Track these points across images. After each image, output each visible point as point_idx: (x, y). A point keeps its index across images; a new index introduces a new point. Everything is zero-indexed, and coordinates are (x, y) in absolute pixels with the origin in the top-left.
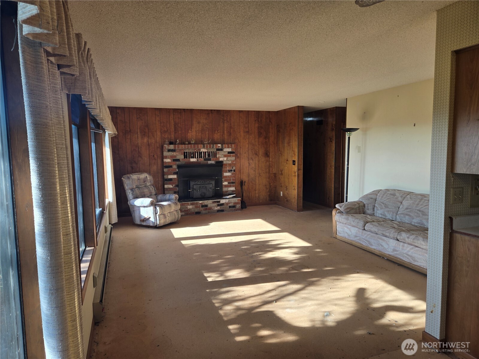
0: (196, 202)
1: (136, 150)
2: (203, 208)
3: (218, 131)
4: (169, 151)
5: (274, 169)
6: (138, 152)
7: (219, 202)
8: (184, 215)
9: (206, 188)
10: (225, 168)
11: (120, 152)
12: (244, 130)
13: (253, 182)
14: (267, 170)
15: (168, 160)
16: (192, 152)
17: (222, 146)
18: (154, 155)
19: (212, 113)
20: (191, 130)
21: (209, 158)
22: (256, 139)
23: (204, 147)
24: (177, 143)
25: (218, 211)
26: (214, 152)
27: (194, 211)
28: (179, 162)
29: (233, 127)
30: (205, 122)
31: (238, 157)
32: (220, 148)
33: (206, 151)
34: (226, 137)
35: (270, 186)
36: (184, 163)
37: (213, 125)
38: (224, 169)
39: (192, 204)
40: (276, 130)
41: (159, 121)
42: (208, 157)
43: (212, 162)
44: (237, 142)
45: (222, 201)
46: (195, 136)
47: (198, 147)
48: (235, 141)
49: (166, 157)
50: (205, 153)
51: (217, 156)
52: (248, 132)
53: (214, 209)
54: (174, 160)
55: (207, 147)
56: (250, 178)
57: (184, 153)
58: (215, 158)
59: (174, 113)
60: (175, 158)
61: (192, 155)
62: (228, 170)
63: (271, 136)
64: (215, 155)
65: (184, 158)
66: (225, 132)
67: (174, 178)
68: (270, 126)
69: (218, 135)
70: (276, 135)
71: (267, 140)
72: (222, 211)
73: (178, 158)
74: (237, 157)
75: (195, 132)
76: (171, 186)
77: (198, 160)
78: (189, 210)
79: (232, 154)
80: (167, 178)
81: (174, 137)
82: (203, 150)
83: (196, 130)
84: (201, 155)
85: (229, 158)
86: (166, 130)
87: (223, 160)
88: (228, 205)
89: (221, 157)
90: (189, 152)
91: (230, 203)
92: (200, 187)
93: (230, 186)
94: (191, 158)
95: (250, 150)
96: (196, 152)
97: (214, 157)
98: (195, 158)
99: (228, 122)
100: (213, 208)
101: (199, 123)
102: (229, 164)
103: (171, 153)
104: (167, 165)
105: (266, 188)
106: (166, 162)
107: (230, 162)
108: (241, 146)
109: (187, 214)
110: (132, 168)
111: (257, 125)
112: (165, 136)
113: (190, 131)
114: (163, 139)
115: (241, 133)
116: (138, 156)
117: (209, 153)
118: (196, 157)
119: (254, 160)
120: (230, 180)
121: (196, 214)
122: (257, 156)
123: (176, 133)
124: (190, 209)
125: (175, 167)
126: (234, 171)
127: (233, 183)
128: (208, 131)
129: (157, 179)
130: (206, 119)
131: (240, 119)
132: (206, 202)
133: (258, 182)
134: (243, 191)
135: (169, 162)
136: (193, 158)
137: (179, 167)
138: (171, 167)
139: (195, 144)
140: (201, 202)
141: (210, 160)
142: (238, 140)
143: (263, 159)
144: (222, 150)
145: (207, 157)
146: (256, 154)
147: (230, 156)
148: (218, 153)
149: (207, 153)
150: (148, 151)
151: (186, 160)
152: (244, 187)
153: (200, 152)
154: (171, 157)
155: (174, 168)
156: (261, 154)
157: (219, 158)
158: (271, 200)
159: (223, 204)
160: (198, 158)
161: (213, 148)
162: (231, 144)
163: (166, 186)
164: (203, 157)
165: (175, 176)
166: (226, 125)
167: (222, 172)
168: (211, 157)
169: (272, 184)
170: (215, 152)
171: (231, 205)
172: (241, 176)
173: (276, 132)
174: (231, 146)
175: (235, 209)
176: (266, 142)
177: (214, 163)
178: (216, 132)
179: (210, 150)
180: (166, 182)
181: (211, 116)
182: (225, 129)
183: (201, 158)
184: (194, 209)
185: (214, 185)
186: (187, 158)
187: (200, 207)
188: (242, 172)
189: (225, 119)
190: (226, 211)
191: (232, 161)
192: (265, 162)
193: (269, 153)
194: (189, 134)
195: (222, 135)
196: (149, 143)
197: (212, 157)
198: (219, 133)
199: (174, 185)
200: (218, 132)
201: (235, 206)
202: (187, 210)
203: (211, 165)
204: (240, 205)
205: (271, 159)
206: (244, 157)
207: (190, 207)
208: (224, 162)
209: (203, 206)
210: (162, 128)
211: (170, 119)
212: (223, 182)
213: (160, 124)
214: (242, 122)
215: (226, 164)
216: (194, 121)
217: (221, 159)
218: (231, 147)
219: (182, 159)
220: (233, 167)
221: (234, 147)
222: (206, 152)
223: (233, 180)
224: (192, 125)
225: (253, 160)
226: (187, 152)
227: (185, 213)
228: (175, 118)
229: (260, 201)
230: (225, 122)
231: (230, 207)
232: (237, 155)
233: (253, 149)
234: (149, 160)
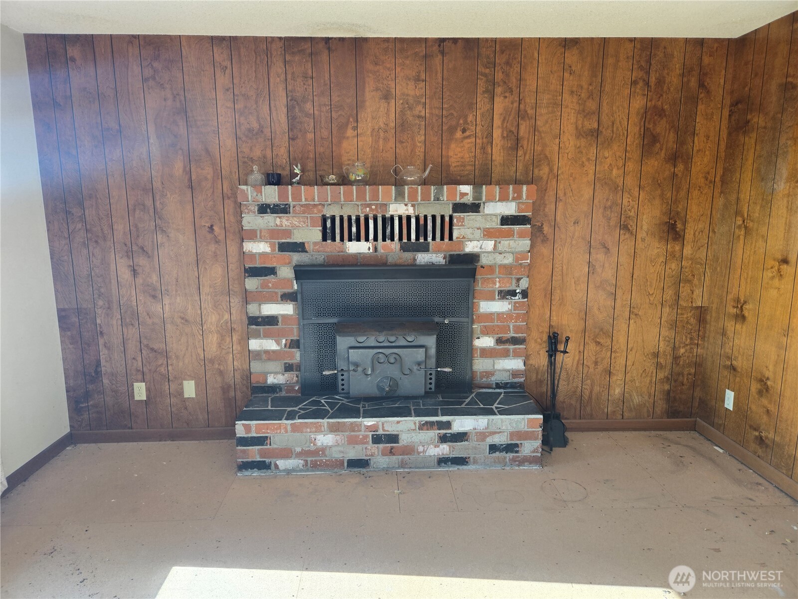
0: (352, 423)
1: (144, 205)
2: (381, 446)
3: (464, 131)
4: (264, 209)
5: (697, 292)
6: (152, 214)
7: (448, 425)
8: (301, 471)
9: (399, 359)
10: (485, 280)
11: (87, 212)
12: (580, 122)
13: (602, 341)
14: (669, 294)
15: (259, 247)
16: (354, 218)
17: (477, 195)
18: (212, 226)
19: (443, 53)
20: (355, 128)
21: (422, 240)
22: (630, 166)
23: (400, 196)
24: (294, 180)
25: (443, 461)
26: (443, 217)
27: (342, 455)
28: (303, 254)
29: (531, 112)
30: (412, 93)
31: (545, 240)
32: (469, 199)
33: (410, 211)
34: (498, 154)
35: (676, 358)
36: (320, 258)
37: (445, 106)
38: (479, 287)
39: (333, 429)
40: (725, 122)
41: (228, 90)
42: (417, 238)
43: (433, 257)
44: (545, 177)
45: (461, 424)
46: (369, 151)
47: (375, 197)
48: (536, 171)
49: (253, 235)
50: (404, 222)
51: (455, 234)
52: (595, 134)
53: (424, 451)
54: (284, 247)
55: (413, 197)
56: (590, 322)
57: (324, 219)
58: (446, 240)
59: (288, 58)
60: (288, 240)
61: (354, 229)
62: (500, 292)
63: (698, 151)
64: (446, 228)
65: (324, 239)
66: (497, 133)
67: (284, 316)
68: (701, 107)
69: (467, 146)
70: (723, 146)
71: (680, 167)
72: (461, 461)
73: (297, 238)
74: (537, 235)
75: (372, 135)
76: (271, 345)
77: (376, 249)
78: (324, 453)
79: (516, 227)
80: (257, 314)
81: (286, 156)
82: (398, 209)
83: (376, 127)
84: (388, 231)
85: (505, 244)
86: (255, 125)
87: (477, 250)
88: (483, 440)
89: (471, 236)
90: (342, 218)
91: (495, 433)
92: (375, 361)
93: (505, 354)
94: (350, 240)
95: (601, 210)
96: (371, 216)
97: (442, 239)
98: (367, 240)
99: (511, 92)
100: (421, 449)
101: (386, 97)
102: (503, 267)
103: (270, 221)
104: (258, 265)
105: (659, 366)
106: (252, 256)
107: (509, 260)
108: (561, 194)
109: (315, 466)
110: (134, 270)
111: (638, 103)
112: (251, 149)
113: (350, 132)
114: (244, 162)
115: (564, 138)
116: (153, 228)
117: (422, 222)
118: (371, 236)
119: (614, 250)
120: (506, 329)
121: (348, 466)
122: (627, 236)
123: (293, 139)
124: (323, 449)
125: (286, 273)
126: (525, 294)
127: (515, 341)
128: (422, 132)
129: (227, 316)
130: (417, 79)
131: (566, 75)
132: (390, 424)
133: (622, 340)
134: (558, 370)
135: (263, 255)
136: (358, 240)
137: (301, 273)
138: (272, 271)
139: (365, 182)
140: (369, 422)
141: (425, 249)
142: (551, 170)
143: (655, 248)
144: (475, 208)
145: (413, 236)
146: (625, 227)
147: (509, 235)
148: (459, 219)
149: (413, 221)
150: (189, 207)
151: (332, 247)
152: (560, 357)
153: (388, 215)
154: (273, 233)
155: (284, 279)
156: (645, 227)
157: (463, 240)
158: (672, 413)
159: (461, 437)
160: (376, 239)
161: (437, 199)
162: (517, 182)
163: (254, 344)
164: (396, 237)
165: (287, 309)
166: (500, 105)
167: (474, 298)
168: (430, 239)
169: (682, 351)
170: (447, 219)
171: (497, 440)
172: (554, 313)
173: (724, 134)
174: (514, 192)
175: (513, 460)
176: (674, 175)
177: (443, 262)
178: (459, 134)
179: (428, 210)
180: (254, 327)
181: (439, 69)
182: (497, 122)
183: (388, 241)
184: (342, 449)
185: (433, 351)
186: (334, 239)
187: (367, 443)
188: (556, 297)
189: (499, 76)
190: (475, 462)
191: (518, 256)
192: (662, 259)
193: (684, 223)
194: (345, 144)
195: (483, 148)
196: (193, 177)
197: (434, 239)
198: (468, 137)
199: (284, 341)
200: (467, 133)
201: (517, 445)
202: (315, 453)
203: (430, 271)
204: (538, 443)
205: (688, 251)
206: (569, 240)
207: (325, 439)
208: (484, 260)
209: (377, 439)
210: (242, 120)
211: (271, 80)
212: (475, 336)
213: (230, 105)
214: (572, 92)
215: (491, 268)
216: (367, 90)
217: (470, 247)
218: (518, 197)
219: (315, 244)
220: (518, 280)
221: (527, 198)
222: (409, 218)
223: (517, 329)
224: (359, 105)
225: (607, 249)
226: (333, 218)
227: (306, 461)
228: (289, 77)
229: (626, 414)
230: (498, 90)
231: (493, 448)
232: (540, 229)
233: (611, 207)
234: (193, 243)
